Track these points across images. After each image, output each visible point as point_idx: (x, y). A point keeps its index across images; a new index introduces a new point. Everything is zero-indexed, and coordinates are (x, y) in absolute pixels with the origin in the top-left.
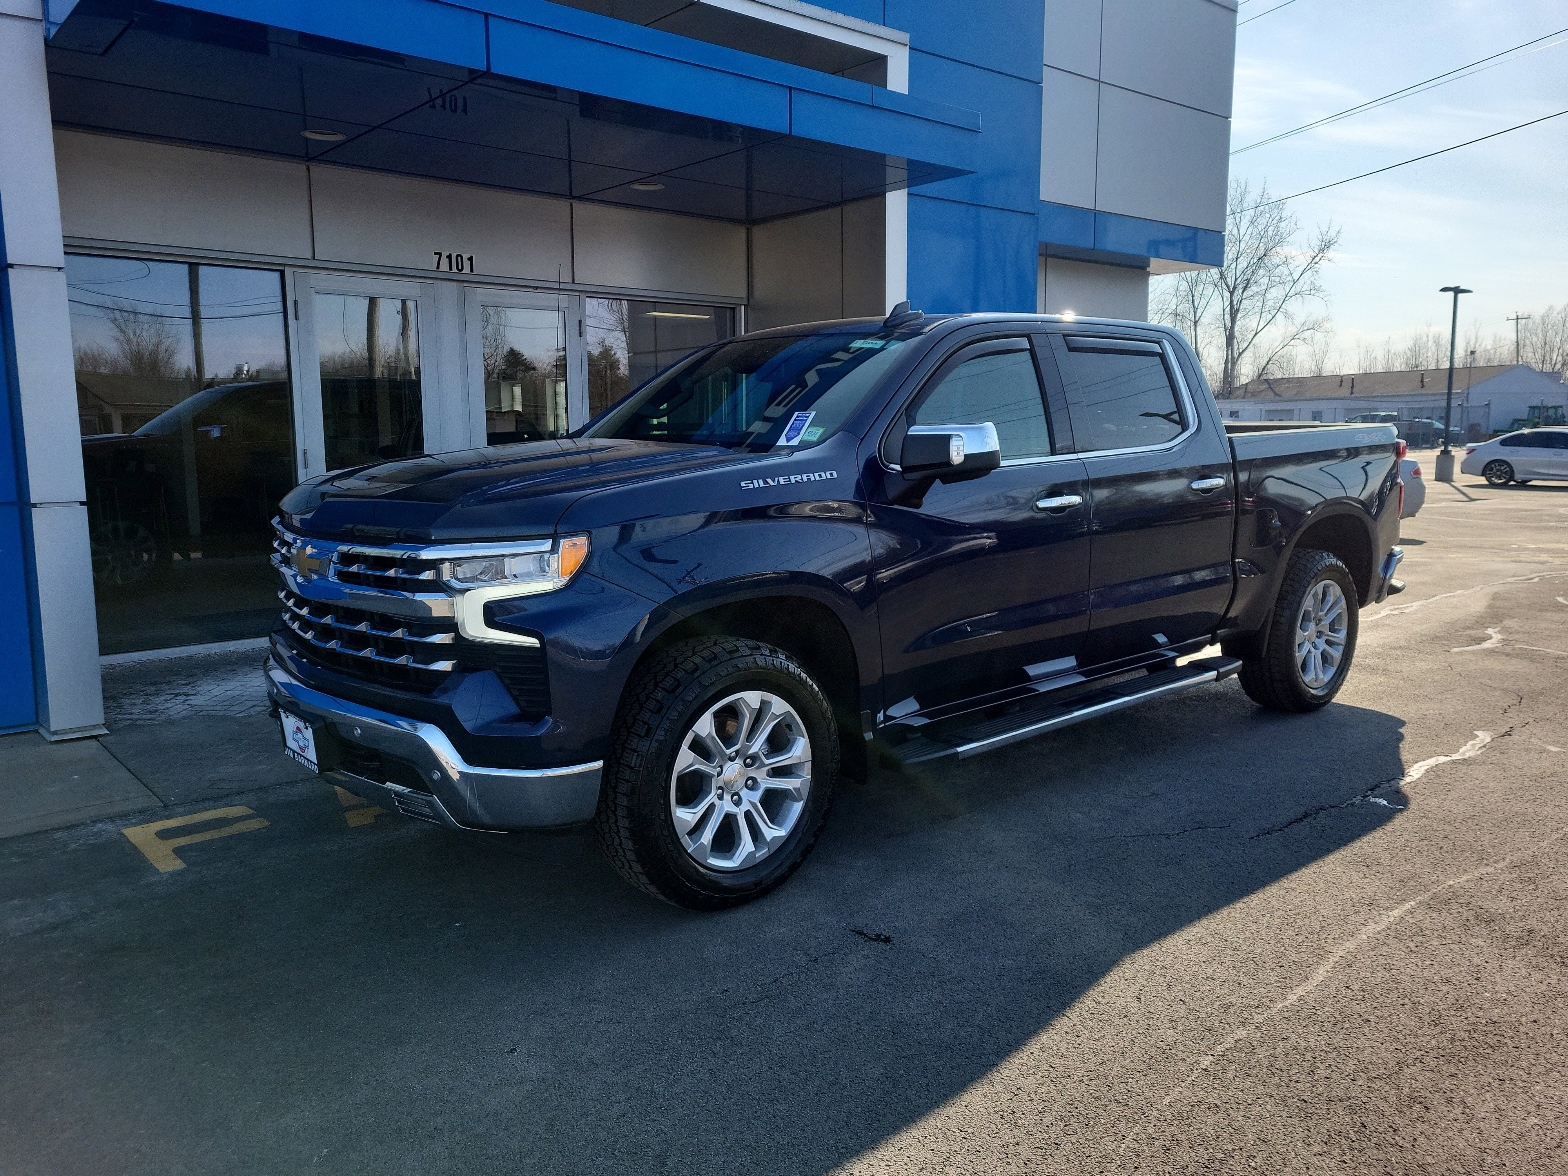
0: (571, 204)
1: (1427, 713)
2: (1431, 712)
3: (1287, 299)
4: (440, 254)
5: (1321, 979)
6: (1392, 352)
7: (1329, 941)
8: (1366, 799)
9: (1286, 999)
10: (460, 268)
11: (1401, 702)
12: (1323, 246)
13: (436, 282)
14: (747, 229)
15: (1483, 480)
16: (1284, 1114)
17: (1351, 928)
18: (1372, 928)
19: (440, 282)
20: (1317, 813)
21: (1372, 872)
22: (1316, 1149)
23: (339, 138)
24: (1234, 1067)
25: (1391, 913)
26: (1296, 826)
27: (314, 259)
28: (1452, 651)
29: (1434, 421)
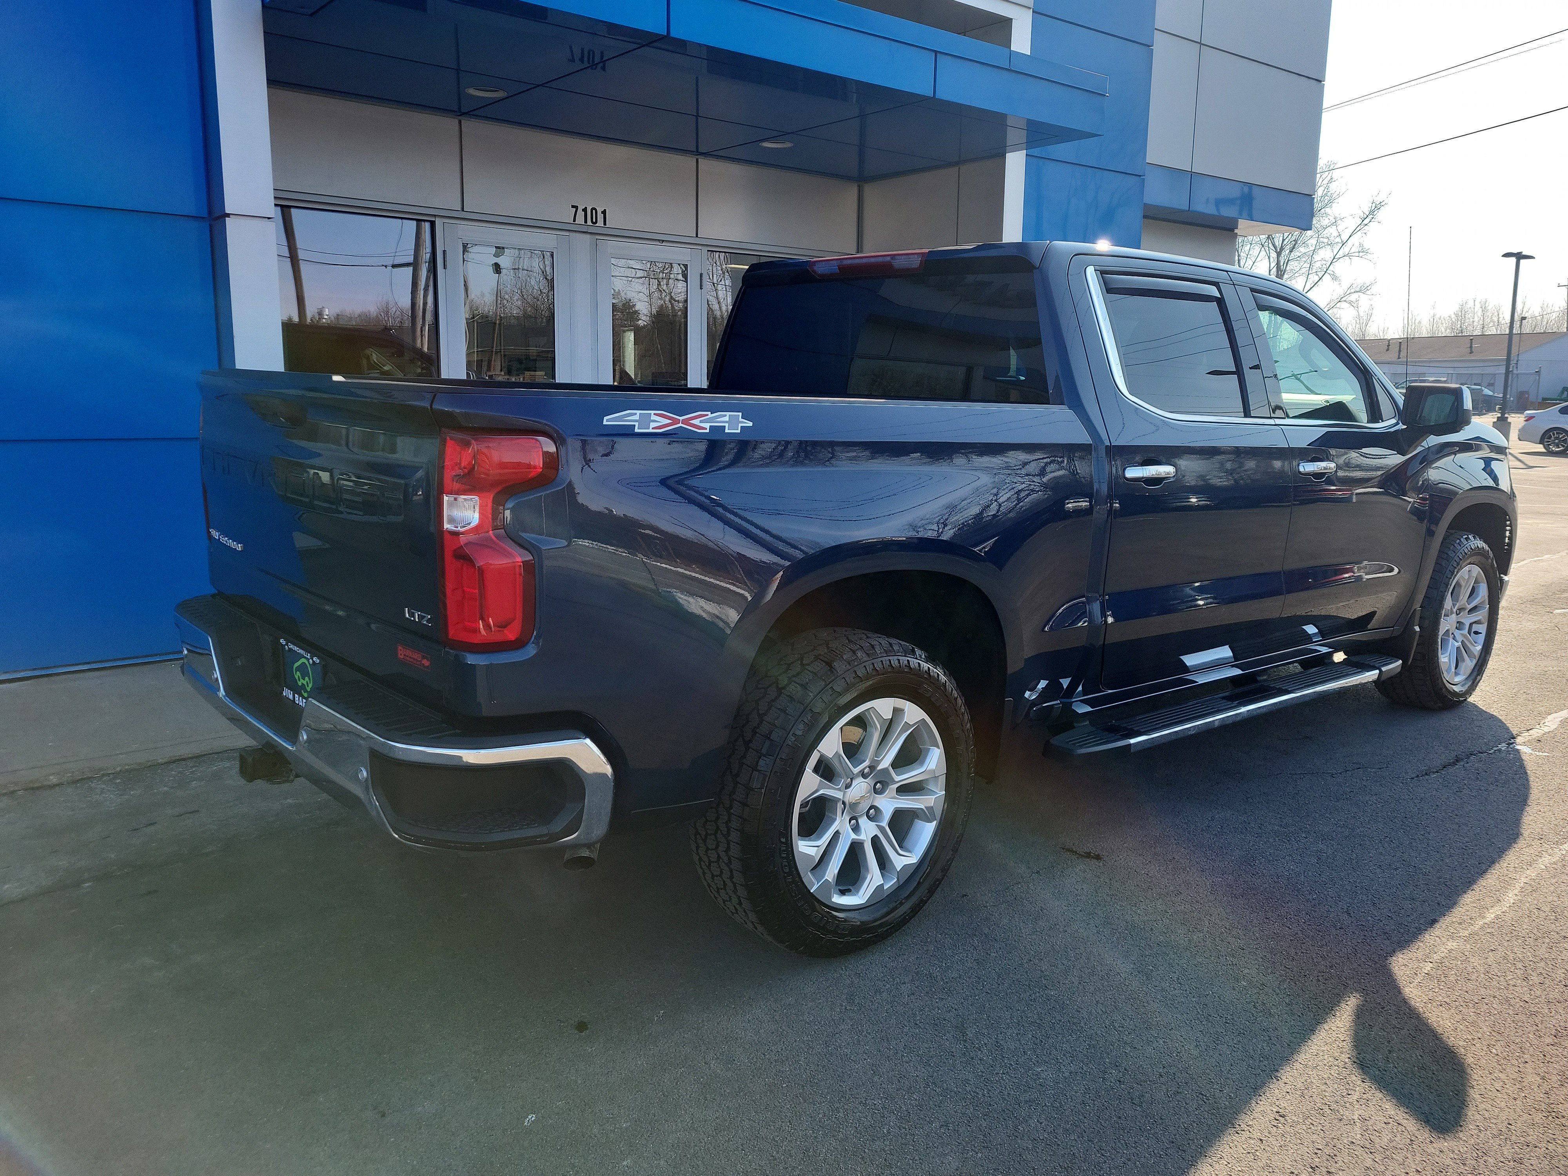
0: (697, 160)
1: (1546, 669)
2: (1550, 668)
3: (1334, 260)
4: (576, 207)
5: (1512, 901)
6: (1437, 317)
7: (1511, 869)
8: (1511, 746)
9: (1484, 917)
10: (594, 221)
11: (1518, 659)
12: (1373, 208)
13: (571, 234)
14: (859, 186)
15: (1540, 448)
16: (1511, 1012)
17: (1528, 858)
18: (1546, 859)
19: (574, 234)
20: (1468, 758)
21: (1535, 811)
22: (1549, 1040)
23: (500, 94)
24: (1453, 972)
25: (1561, 847)
26: (1451, 770)
27: (463, 211)
28: (1554, 612)
29: (1483, 388)
